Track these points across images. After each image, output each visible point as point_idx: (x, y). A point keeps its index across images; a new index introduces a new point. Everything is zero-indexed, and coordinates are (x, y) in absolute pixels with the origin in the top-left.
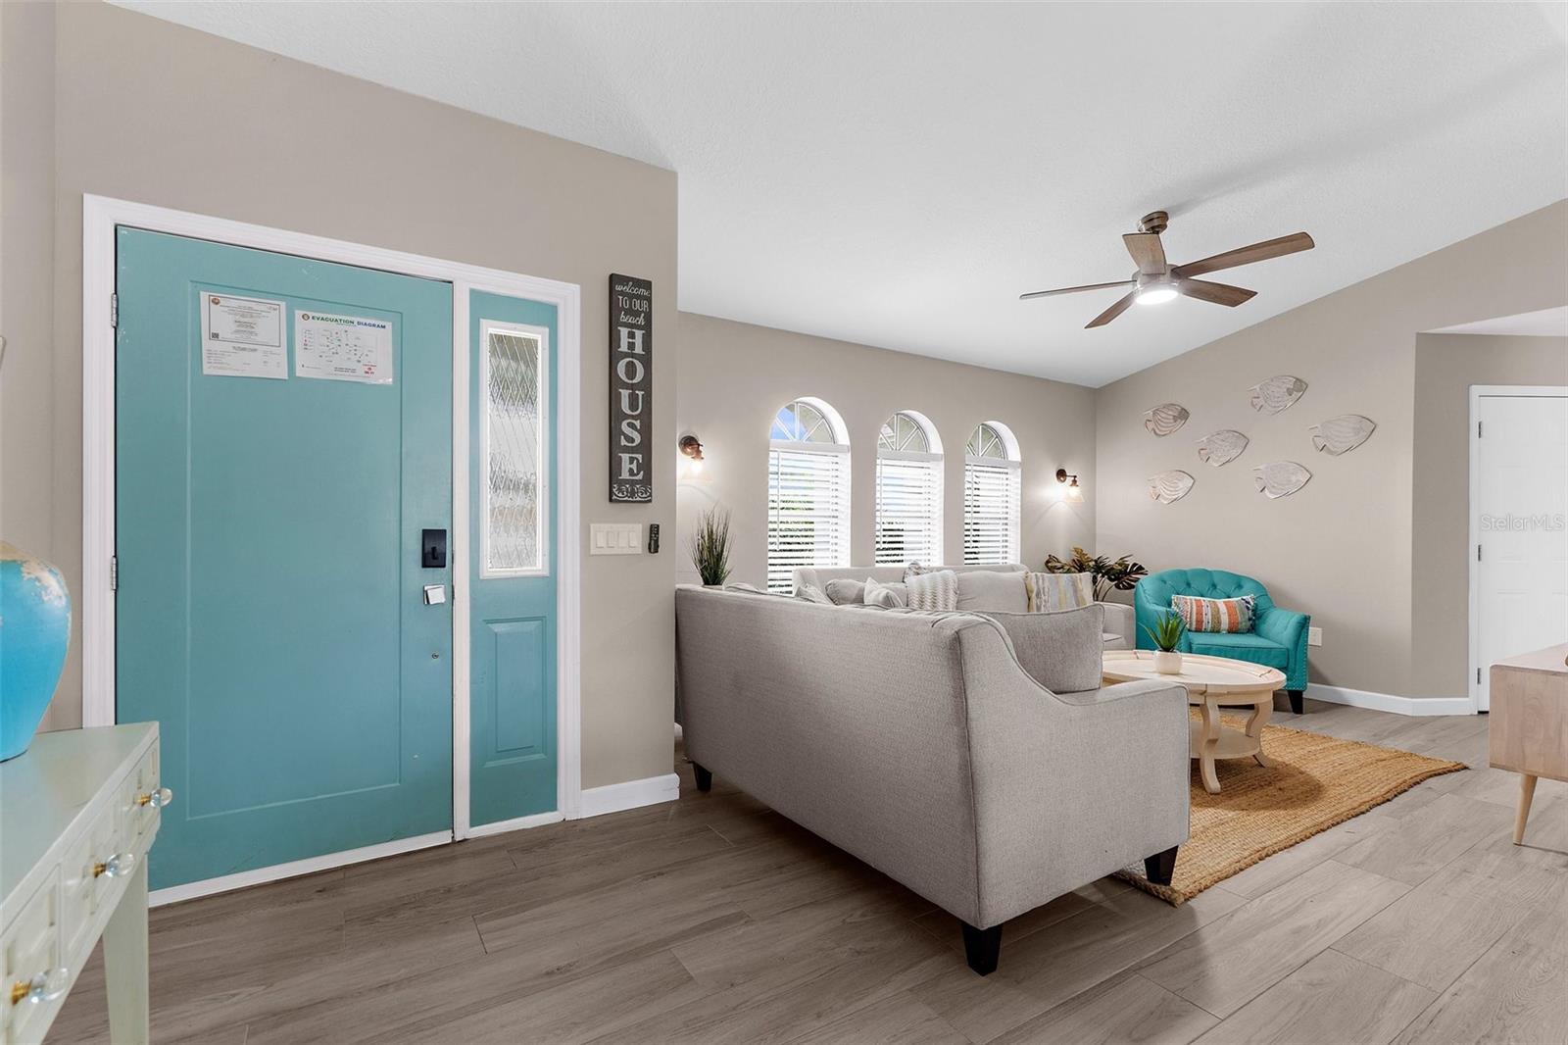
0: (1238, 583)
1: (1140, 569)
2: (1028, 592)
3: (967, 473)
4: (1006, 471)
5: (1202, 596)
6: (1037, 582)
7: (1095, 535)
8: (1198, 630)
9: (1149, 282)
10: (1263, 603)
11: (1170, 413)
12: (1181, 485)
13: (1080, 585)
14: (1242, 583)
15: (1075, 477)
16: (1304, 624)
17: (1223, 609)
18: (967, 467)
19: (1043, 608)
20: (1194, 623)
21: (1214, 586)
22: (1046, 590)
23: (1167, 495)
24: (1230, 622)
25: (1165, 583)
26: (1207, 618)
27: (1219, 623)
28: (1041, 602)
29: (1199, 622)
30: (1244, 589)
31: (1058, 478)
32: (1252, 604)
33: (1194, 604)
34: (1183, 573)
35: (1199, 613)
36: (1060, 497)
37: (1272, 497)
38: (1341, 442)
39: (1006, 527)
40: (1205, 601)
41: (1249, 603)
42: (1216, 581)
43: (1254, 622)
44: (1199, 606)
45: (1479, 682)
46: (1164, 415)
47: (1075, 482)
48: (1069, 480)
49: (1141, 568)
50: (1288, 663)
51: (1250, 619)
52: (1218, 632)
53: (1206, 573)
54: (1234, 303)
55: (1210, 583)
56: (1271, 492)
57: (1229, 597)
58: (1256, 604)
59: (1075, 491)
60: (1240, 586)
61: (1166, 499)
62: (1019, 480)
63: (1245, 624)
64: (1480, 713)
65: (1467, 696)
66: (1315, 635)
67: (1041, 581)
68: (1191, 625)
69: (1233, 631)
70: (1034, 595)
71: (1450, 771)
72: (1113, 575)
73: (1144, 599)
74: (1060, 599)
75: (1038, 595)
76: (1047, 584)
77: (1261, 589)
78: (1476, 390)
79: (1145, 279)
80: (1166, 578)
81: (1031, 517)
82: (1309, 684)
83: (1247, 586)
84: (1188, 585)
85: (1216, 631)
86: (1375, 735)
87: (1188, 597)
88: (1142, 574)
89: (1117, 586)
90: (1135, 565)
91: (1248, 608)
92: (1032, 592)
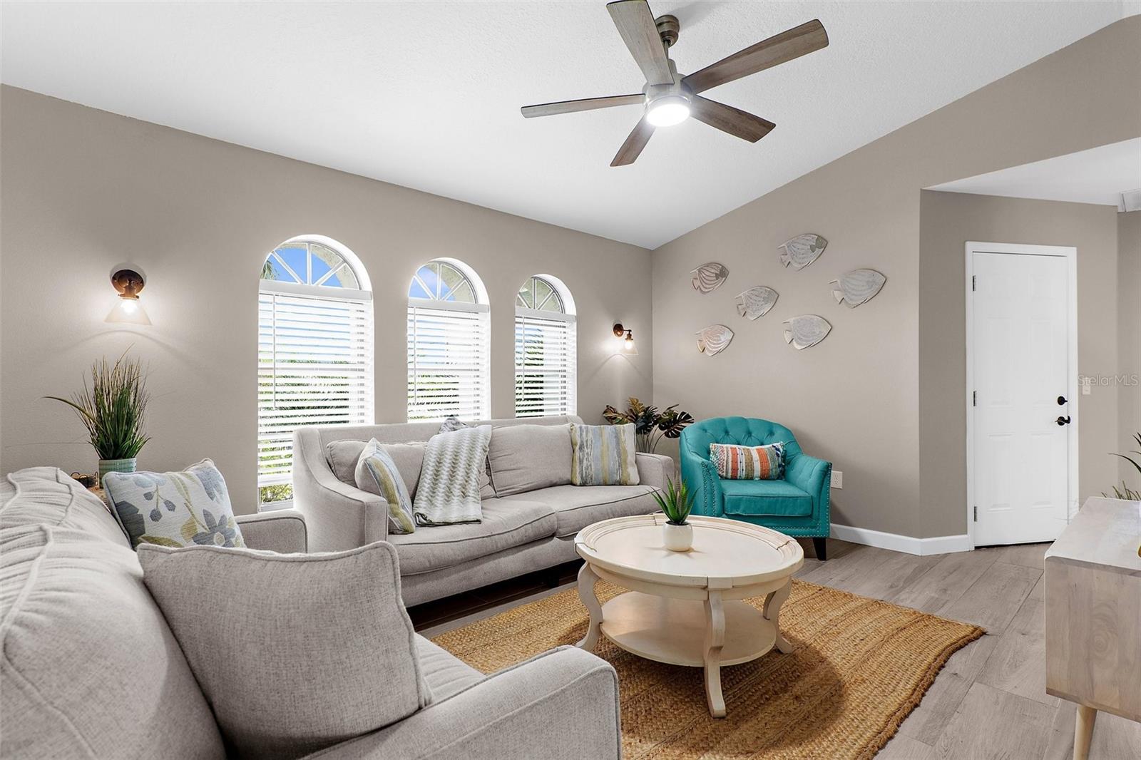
0: (770, 429)
1: (687, 418)
2: (573, 444)
3: (517, 325)
4: (562, 324)
5: (739, 444)
6: (581, 435)
7: (652, 386)
8: (734, 478)
9: (658, 94)
10: (791, 449)
11: (713, 271)
12: (723, 338)
13: (623, 437)
14: (774, 429)
15: (630, 331)
16: (826, 472)
17: (756, 456)
18: (517, 320)
19: (585, 461)
20: (730, 471)
21: (749, 434)
22: (589, 442)
23: (712, 348)
24: (762, 470)
25: (706, 431)
26: (742, 466)
27: (753, 470)
28: (583, 455)
29: (735, 470)
30: (774, 437)
31: (615, 333)
32: (781, 450)
33: (730, 453)
34: (723, 421)
35: (735, 462)
36: (617, 349)
37: (799, 347)
38: (856, 296)
39: (564, 379)
40: (740, 448)
41: (778, 450)
42: (751, 428)
43: (782, 470)
44: (735, 454)
45: (975, 520)
46: (708, 273)
47: (629, 336)
48: (626, 333)
49: (688, 416)
50: (812, 511)
51: (780, 466)
52: (752, 479)
53: (744, 421)
54: (754, 138)
55: (745, 431)
56: (798, 344)
57: (762, 444)
58: (785, 451)
59: (629, 345)
60: (771, 433)
61: (710, 351)
62: (575, 334)
63: (775, 471)
64: (977, 548)
65: (967, 534)
66: (836, 479)
67: (584, 434)
68: (727, 472)
69: (765, 477)
70: (577, 448)
71: (970, 641)
72: (663, 423)
73: (686, 448)
74: (602, 452)
75: (581, 448)
76: (590, 436)
77: (792, 437)
78: (970, 246)
79: (654, 91)
80: (706, 427)
81: (589, 370)
82: (831, 524)
83: (778, 433)
84: (727, 432)
85: (749, 478)
86: (891, 587)
87: (725, 446)
88: (689, 422)
89: (667, 435)
90: (683, 413)
91: (778, 455)
92: (576, 445)
